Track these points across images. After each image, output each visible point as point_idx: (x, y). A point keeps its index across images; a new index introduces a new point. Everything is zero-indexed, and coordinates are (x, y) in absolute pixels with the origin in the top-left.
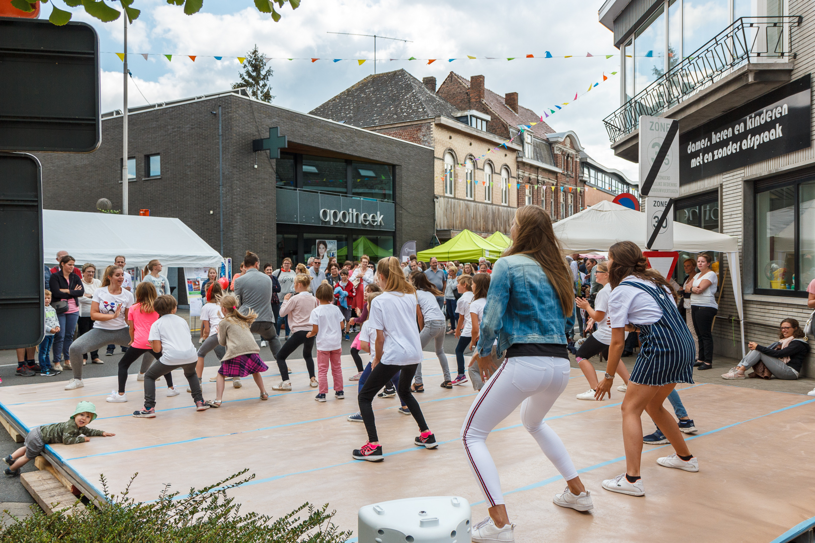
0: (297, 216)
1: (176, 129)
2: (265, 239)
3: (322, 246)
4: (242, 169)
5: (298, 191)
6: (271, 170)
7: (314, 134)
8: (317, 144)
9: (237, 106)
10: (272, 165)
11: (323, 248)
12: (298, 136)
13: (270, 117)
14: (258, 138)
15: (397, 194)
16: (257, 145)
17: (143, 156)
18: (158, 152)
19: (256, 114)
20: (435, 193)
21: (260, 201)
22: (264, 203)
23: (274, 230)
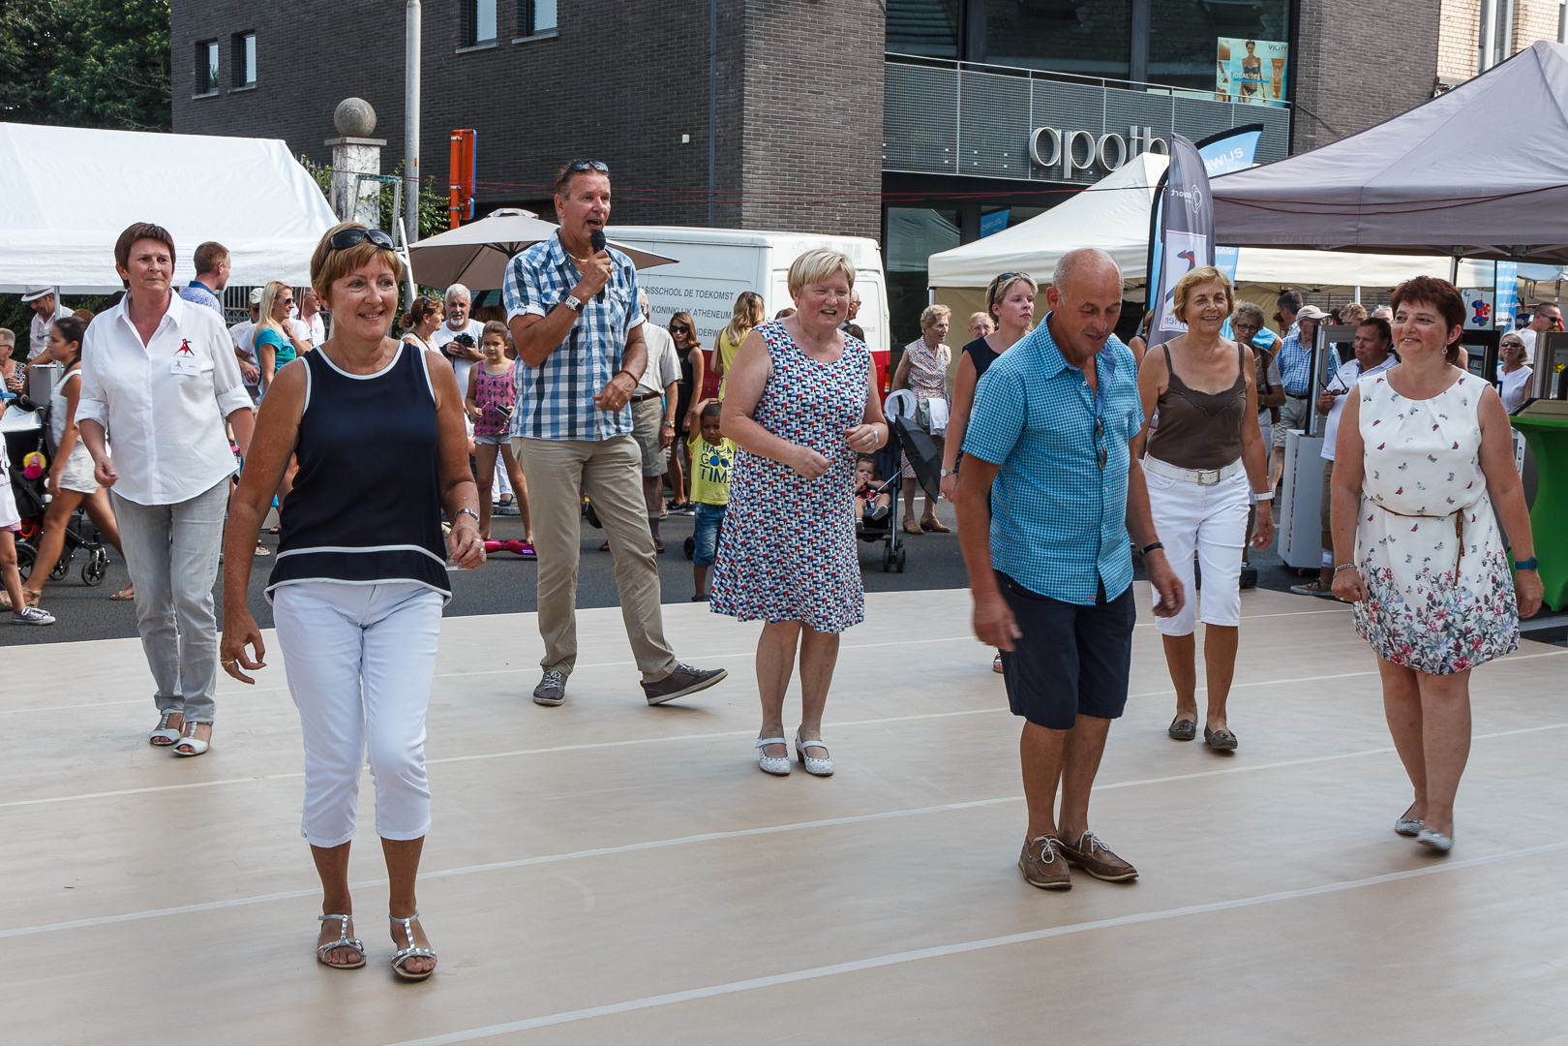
0: (952, 150)
2: (843, 222)
5: (959, 69)
15: (1301, 77)
20: (1439, 74)
21: (832, 103)
22: (844, 109)
23: (874, 195)
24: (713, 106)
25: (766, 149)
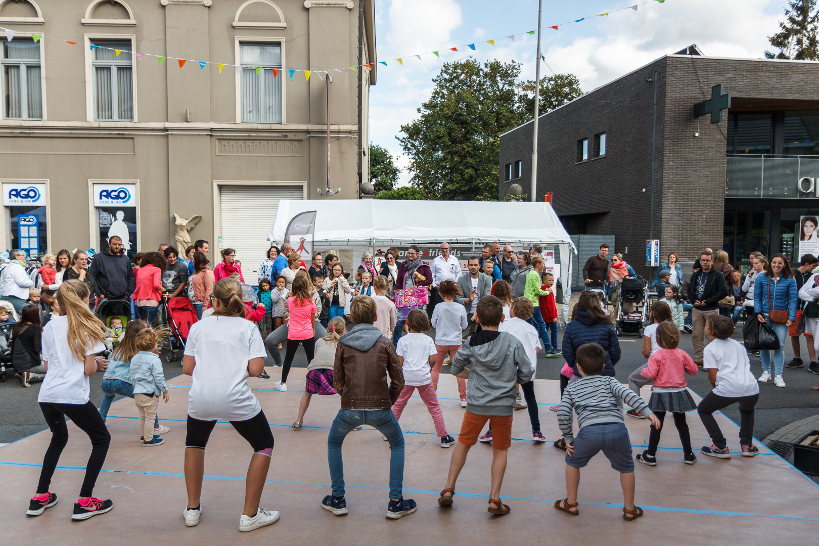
0: (760, 189)
1: (618, 105)
2: (706, 218)
3: (809, 223)
4: (678, 139)
5: (763, 158)
6: (719, 137)
7: (792, 83)
8: (797, 95)
9: (674, 68)
10: (720, 131)
11: (812, 226)
12: (765, 90)
13: (721, 73)
14: (702, 100)
16: (698, 110)
17: (593, 136)
18: (604, 131)
19: (700, 73)
21: (702, 174)
22: (707, 176)
23: (721, 207)
24: (653, 178)
25: (672, 193)
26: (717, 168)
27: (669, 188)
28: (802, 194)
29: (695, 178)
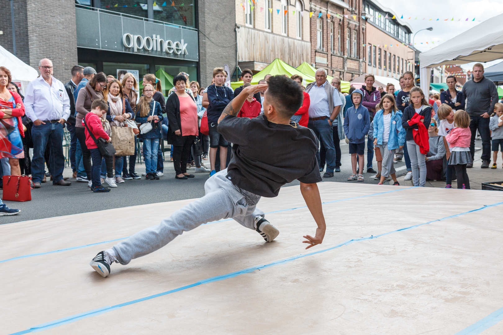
0: (99, 40)
15: (200, 21)
20: (236, 23)
22: (63, 23)
23: (75, 55)
24: (13, 20)
25: (36, 37)
26: (69, 16)
27: (34, 31)
28: (126, 48)
29: (53, 23)
